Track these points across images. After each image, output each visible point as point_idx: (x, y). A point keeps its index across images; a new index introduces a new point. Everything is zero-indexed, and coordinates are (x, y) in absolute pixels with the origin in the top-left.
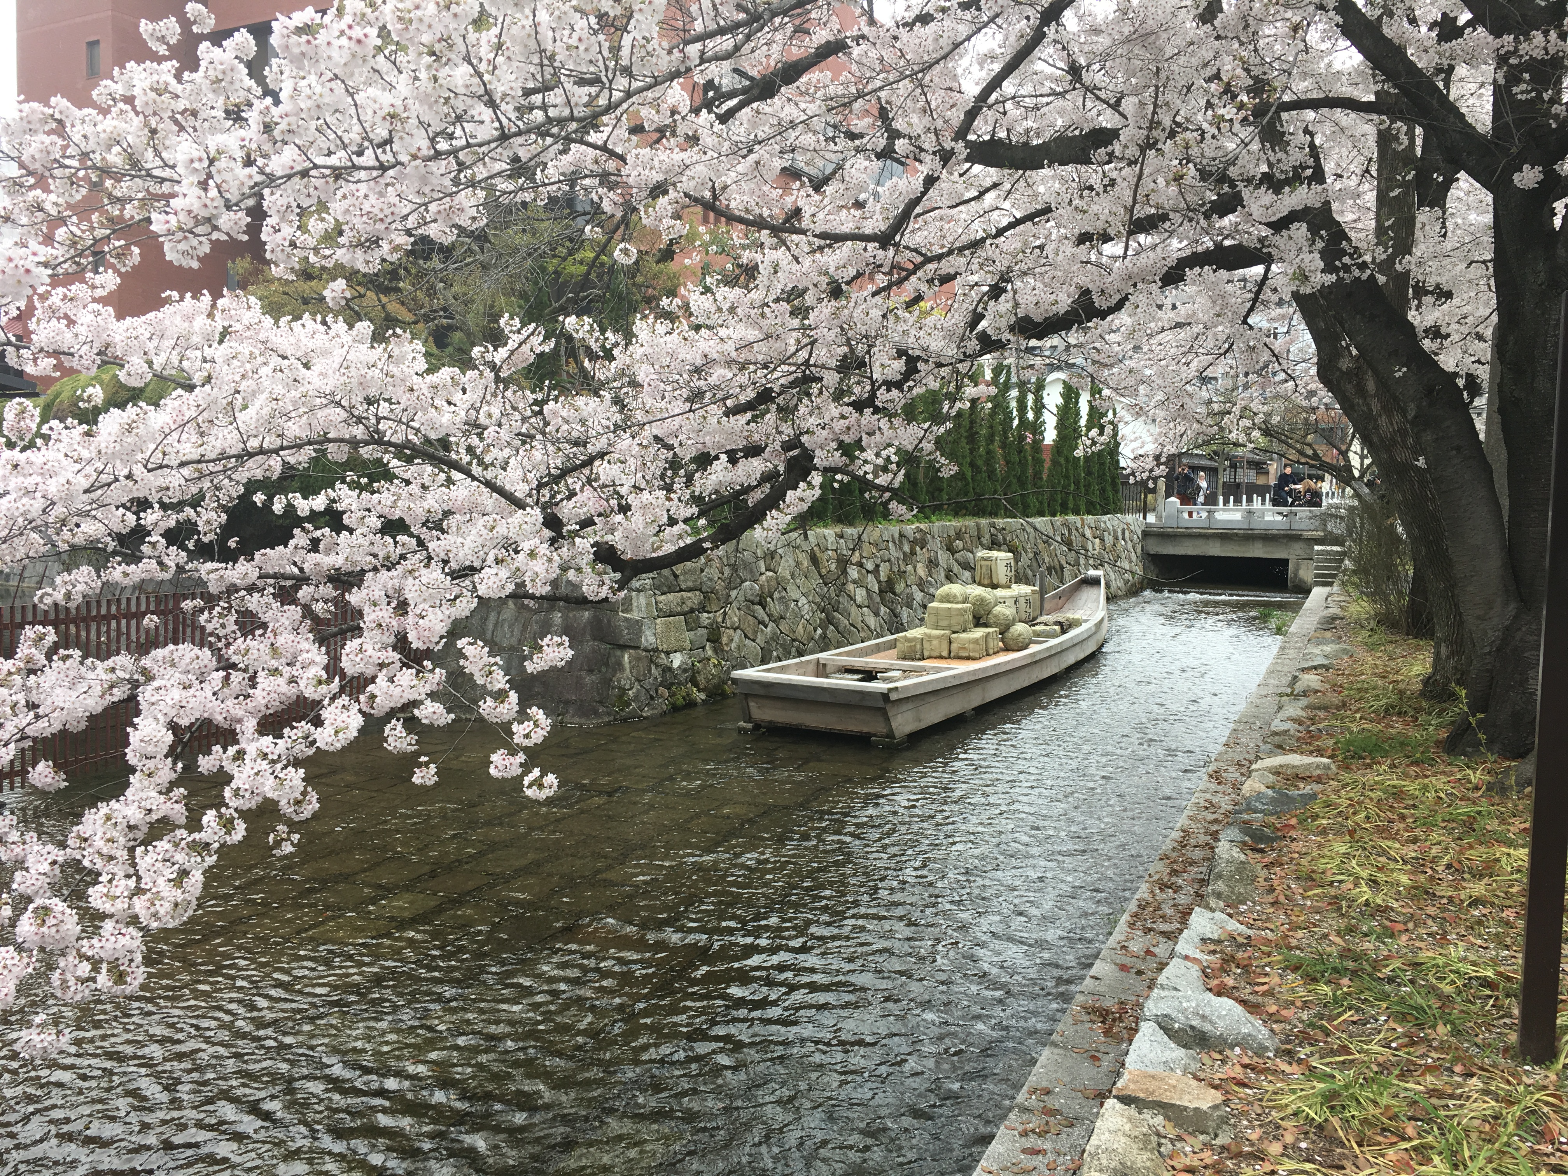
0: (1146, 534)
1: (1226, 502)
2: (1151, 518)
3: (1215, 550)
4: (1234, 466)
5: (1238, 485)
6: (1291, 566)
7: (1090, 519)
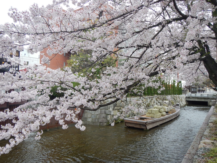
0: (186, 98)
1: (198, 93)
2: (187, 95)
3: (196, 100)
4: (199, 87)
5: (200, 90)
6: (208, 103)
7: (178, 96)
